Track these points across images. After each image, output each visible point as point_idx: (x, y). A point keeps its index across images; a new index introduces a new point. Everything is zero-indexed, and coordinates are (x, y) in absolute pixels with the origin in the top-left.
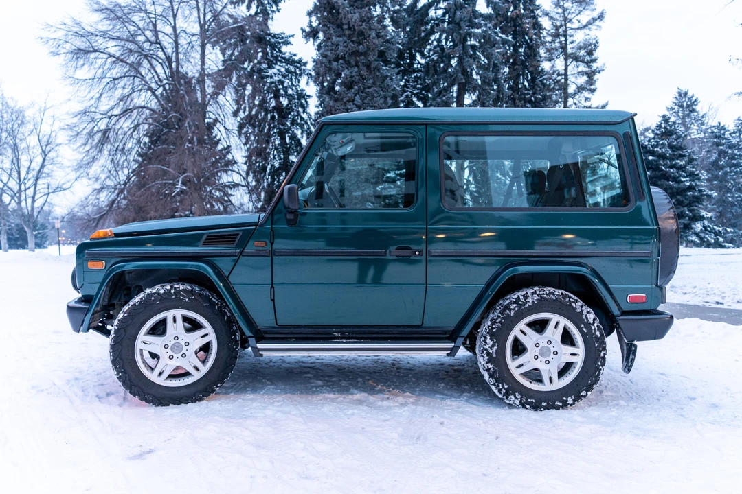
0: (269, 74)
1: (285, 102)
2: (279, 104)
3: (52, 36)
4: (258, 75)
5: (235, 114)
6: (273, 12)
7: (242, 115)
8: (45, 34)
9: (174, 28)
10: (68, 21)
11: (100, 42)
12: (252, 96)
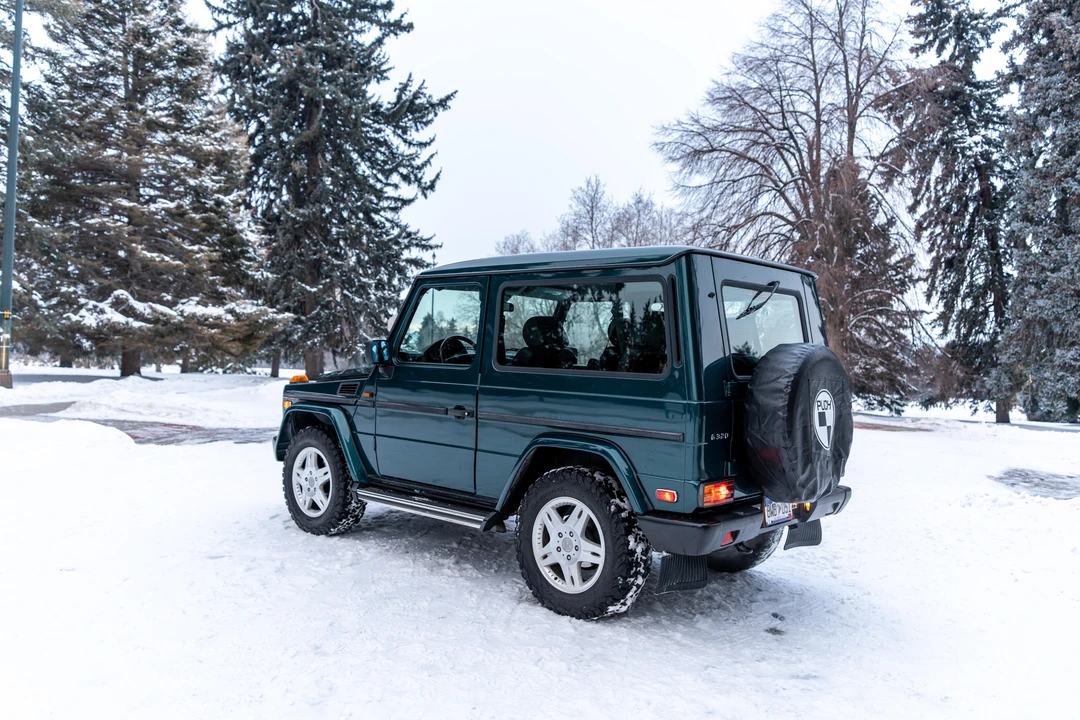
0: (966, 145)
1: (998, 184)
2: (987, 189)
3: (666, 140)
4: (950, 150)
5: (912, 209)
6: (981, 48)
7: (922, 209)
8: (661, 139)
9: (817, 104)
10: (685, 119)
11: (720, 139)
12: (943, 180)
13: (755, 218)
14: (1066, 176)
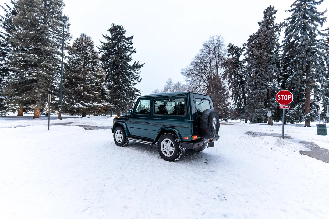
0: (238, 72)
1: (244, 79)
2: (242, 80)
3: (183, 72)
4: (235, 73)
5: (228, 84)
6: (240, 55)
7: (230, 84)
8: (182, 72)
9: (211, 65)
10: (187, 68)
11: (193, 72)
12: (234, 79)
13: (200, 86)
14: (256, 78)
